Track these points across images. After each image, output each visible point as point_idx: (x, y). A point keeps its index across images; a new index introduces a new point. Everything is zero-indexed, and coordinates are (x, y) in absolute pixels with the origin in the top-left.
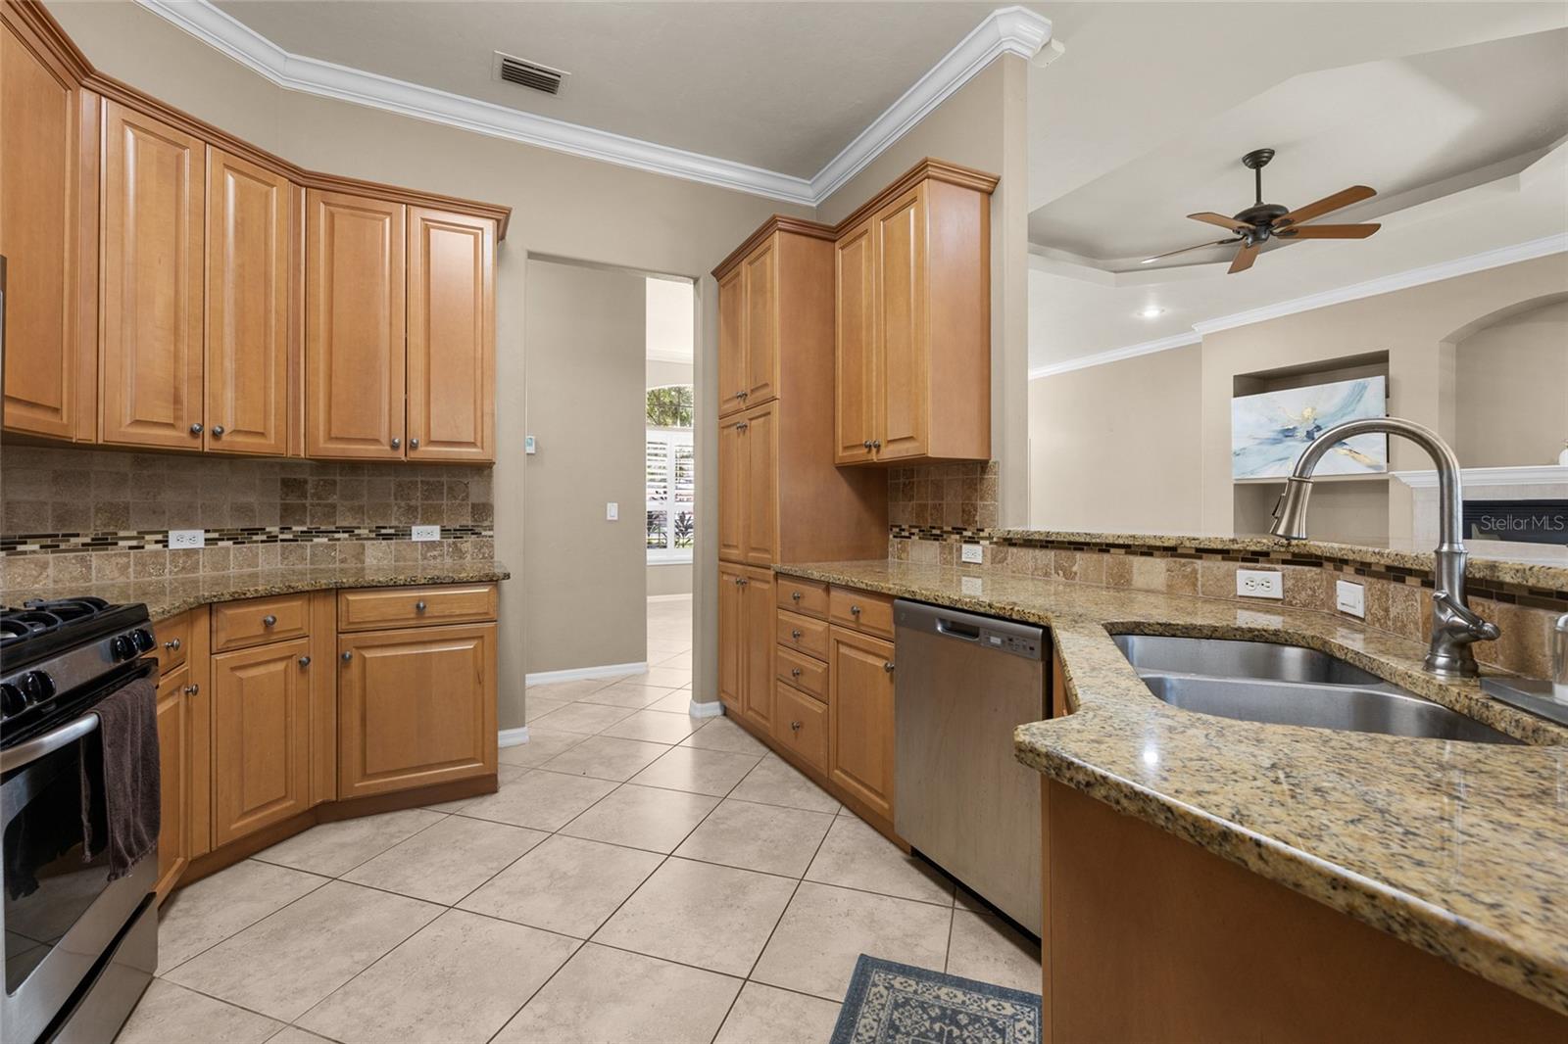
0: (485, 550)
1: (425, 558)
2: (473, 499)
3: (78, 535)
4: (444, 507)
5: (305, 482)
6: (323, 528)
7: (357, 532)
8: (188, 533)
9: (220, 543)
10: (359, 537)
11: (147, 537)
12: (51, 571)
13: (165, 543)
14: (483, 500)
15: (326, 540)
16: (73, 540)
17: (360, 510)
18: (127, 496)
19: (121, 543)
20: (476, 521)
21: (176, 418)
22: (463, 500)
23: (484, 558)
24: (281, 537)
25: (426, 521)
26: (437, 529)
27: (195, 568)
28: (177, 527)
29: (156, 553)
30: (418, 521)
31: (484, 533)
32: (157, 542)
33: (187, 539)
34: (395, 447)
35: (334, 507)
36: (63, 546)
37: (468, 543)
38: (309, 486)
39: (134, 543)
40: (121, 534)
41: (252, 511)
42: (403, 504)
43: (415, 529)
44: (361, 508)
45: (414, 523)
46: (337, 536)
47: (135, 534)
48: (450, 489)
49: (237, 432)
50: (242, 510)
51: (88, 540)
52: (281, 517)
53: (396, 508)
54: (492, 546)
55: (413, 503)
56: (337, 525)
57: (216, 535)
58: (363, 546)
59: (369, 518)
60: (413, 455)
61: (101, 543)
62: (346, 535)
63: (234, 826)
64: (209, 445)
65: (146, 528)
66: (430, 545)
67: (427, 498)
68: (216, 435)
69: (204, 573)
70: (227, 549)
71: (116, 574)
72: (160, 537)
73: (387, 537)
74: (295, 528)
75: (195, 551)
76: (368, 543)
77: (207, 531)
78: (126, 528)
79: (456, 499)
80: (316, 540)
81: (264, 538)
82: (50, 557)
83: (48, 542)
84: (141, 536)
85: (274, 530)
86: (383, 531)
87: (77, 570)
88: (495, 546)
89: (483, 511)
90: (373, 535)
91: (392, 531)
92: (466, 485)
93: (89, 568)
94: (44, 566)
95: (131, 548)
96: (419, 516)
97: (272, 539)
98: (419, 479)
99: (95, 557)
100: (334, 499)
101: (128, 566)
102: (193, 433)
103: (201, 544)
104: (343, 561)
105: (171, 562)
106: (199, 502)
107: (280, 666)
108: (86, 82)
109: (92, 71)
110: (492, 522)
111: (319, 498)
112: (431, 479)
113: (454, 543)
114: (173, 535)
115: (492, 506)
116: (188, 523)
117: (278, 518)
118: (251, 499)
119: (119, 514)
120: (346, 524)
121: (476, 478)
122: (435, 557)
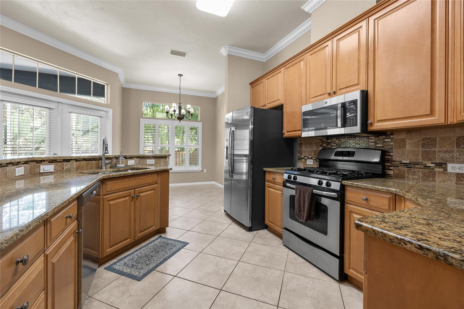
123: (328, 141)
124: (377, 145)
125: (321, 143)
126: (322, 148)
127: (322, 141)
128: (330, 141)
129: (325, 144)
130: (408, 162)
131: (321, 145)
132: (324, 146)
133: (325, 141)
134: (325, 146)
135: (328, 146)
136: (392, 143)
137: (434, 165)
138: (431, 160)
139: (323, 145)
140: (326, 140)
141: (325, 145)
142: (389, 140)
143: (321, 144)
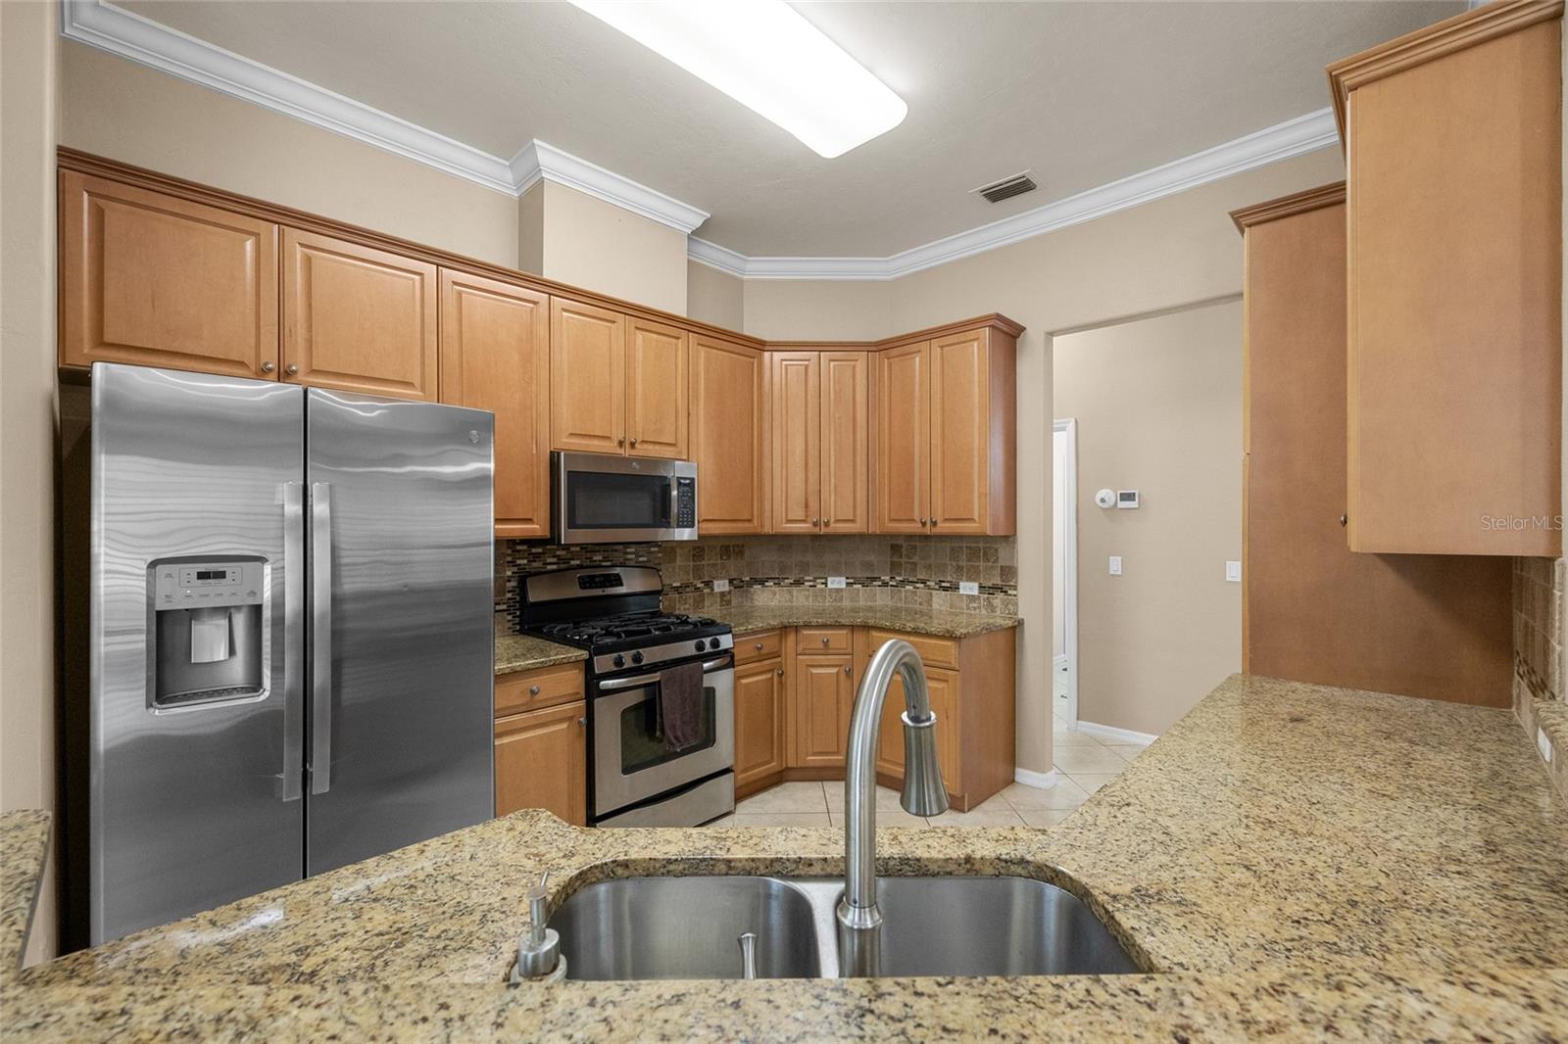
0: (1010, 606)
1: (968, 608)
2: (1001, 563)
3: (787, 578)
4: (981, 568)
5: (901, 547)
6: (911, 579)
7: (928, 583)
8: (838, 579)
9: (855, 586)
10: (929, 588)
11: (818, 581)
12: (777, 596)
13: (826, 584)
14: (1007, 563)
15: (911, 588)
16: (786, 581)
17: (929, 567)
18: (809, 557)
19: (806, 583)
20: (1003, 581)
21: (807, 516)
22: (993, 563)
23: (1009, 613)
24: (891, 583)
25: (970, 579)
26: (976, 585)
27: (841, 600)
28: (833, 576)
29: (822, 590)
30: (964, 578)
31: (1010, 592)
32: (823, 583)
33: (837, 582)
34: (924, 524)
35: (915, 564)
36: (782, 584)
37: (998, 599)
38: (903, 550)
39: (811, 584)
40: (807, 578)
41: (873, 565)
42: (954, 564)
43: (962, 584)
44: (930, 566)
45: (961, 579)
46: (917, 585)
47: (811, 578)
48: (985, 553)
49: (837, 521)
50: (868, 566)
51: (792, 581)
52: (891, 571)
53: (950, 568)
54: (1017, 604)
55: (960, 563)
56: (918, 577)
57: (852, 581)
58: (931, 594)
59: (935, 574)
60: (937, 530)
61: (798, 583)
62: (922, 585)
63: (809, 758)
64: (824, 530)
65: (816, 576)
66: (972, 598)
67: (969, 560)
68: (827, 524)
69: (846, 603)
70: (858, 589)
71: (804, 600)
72: (823, 581)
73: (945, 589)
74: (897, 578)
75: (841, 590)
76: (934, 592)
77: (847, 578)
78: (809, 575)
79: (989, 561)
80: (907, 587)
81: (880, 583)
82: (777, 589)
83: (776, 581)
84: (814, 580)
85: (886, 578)
86: (943, 584)
87: (787, 596)
88: (1020, 605)
89: (1009, 572)
90: (937, 587)
91: (948, 585)
92: (996, 550)
93: (792, 596)
94: (774, 594)
95: (811, 586)
96: (965, 574)
97: (885, 584)
98: (965, 545)
99: (795, 590)
100: (916, 559)
101: (809, 596)
102: (815, 524)
103: (844, 586)
104: (921, 604)
105: (830, 595)
106: (843, 560)
107: (834, 670)
108: (766, 348)
109: (765, 342)
110: (1016, 582)
111: (909, 558)
112: (973, 545)
113: (988, 598)
114: (830, 579)
115: (1016, 569)
116: (837, 573)
117: (888, 570)
118: (872, 558)
119: (804, 567)
120: (922, 577)
121: (1004, 544)
122: (975, 609)
123: (534, 550)
124: (641, 559)
125: (509, 555)
126: (515, 569)
127: (513, 551)
128: (540, 550)
129: (523, 559)
130: (679, 584)
131: (508, 562)
132: (519, 565)
133: (524, 550)
134: (525, 565)
135: (535, 565)
136: (660, 555)
137: (702, 585)
138: (700, 578)
139: (518, 562)
140: (529, 547)
141: (525, 561)
142: (656, 549)
143: (509, 559)
